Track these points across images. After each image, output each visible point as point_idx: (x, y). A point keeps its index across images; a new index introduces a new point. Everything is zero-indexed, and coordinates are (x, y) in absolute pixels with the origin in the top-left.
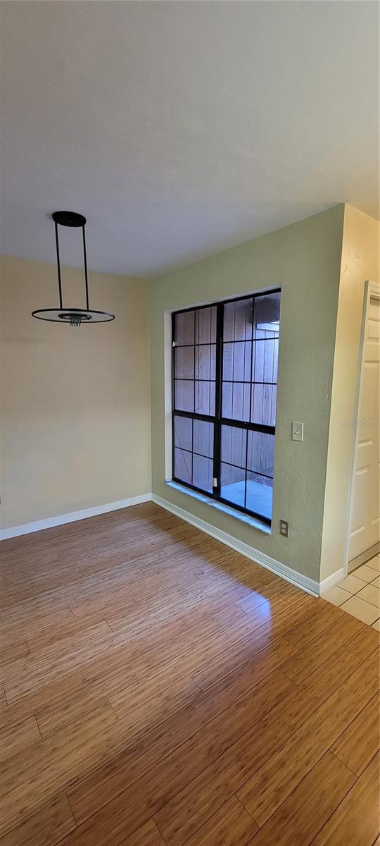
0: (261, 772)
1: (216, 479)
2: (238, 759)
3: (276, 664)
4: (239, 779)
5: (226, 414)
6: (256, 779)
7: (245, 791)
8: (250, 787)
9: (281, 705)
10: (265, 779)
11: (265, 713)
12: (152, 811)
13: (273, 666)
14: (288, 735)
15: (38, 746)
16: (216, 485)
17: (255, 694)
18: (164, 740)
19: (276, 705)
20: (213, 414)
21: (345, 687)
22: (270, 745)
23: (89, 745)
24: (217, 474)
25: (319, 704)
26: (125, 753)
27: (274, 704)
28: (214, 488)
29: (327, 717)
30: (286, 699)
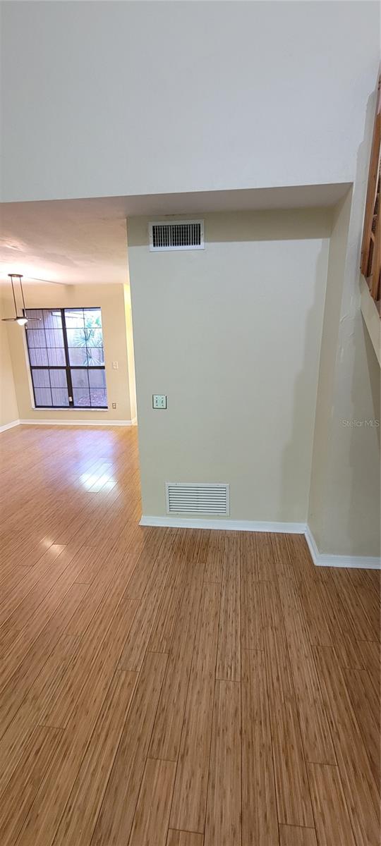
1: (71, 398)
5: (72, 364)
16: (71, 400)
20: (65, 365)
24: (71, 394)
28: (70, 402)
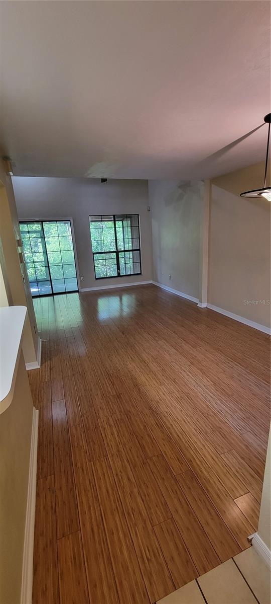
0: (113, 425)
2: (122, 419)
3: (166, 454)
4: (115, 418)
6: (112, 423)
7: (110, 418)
8: (111, 420)
9: (138, 445)
10: (110, 426)
11: (137, 436)
12: (118, 394)
13: (165, 452)
14: (122, 441)
15: (151, 371)
17: (149, 435)
18: (140, 399)
19: (139, 443)
21: (135, 490)
22: (122, 432)
23: (146, 381)
25: (131, 466)
26: (139, 389)
27: (140, 443)
29: (122, 465)
30: (140, 450)
